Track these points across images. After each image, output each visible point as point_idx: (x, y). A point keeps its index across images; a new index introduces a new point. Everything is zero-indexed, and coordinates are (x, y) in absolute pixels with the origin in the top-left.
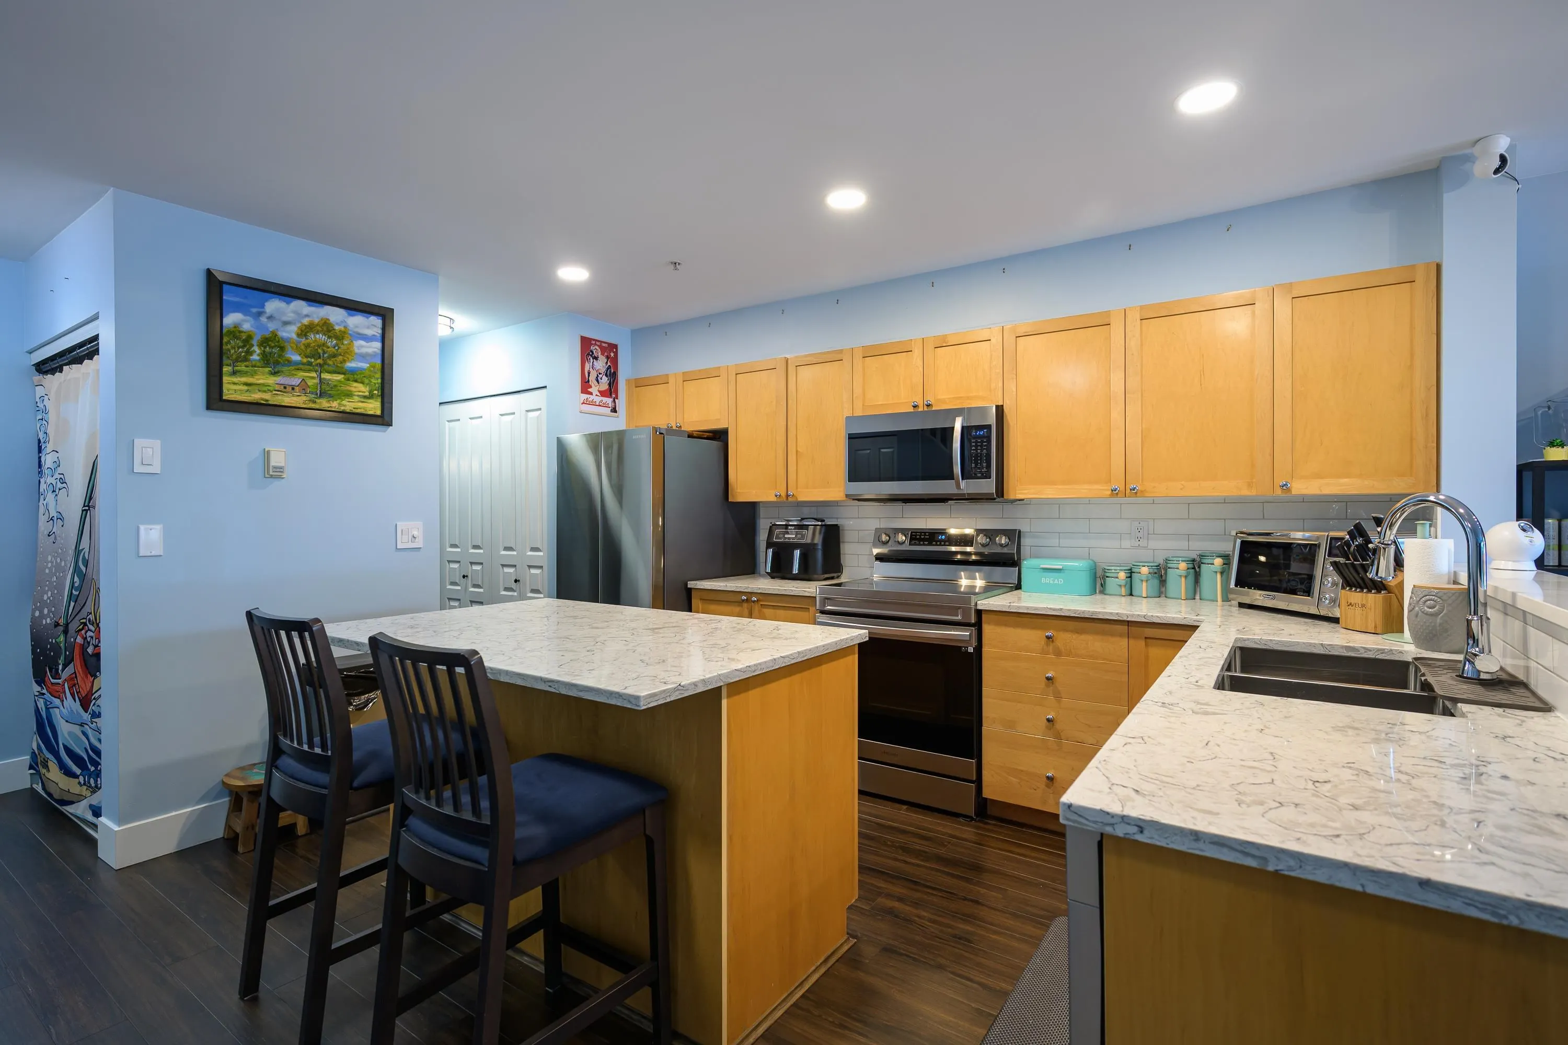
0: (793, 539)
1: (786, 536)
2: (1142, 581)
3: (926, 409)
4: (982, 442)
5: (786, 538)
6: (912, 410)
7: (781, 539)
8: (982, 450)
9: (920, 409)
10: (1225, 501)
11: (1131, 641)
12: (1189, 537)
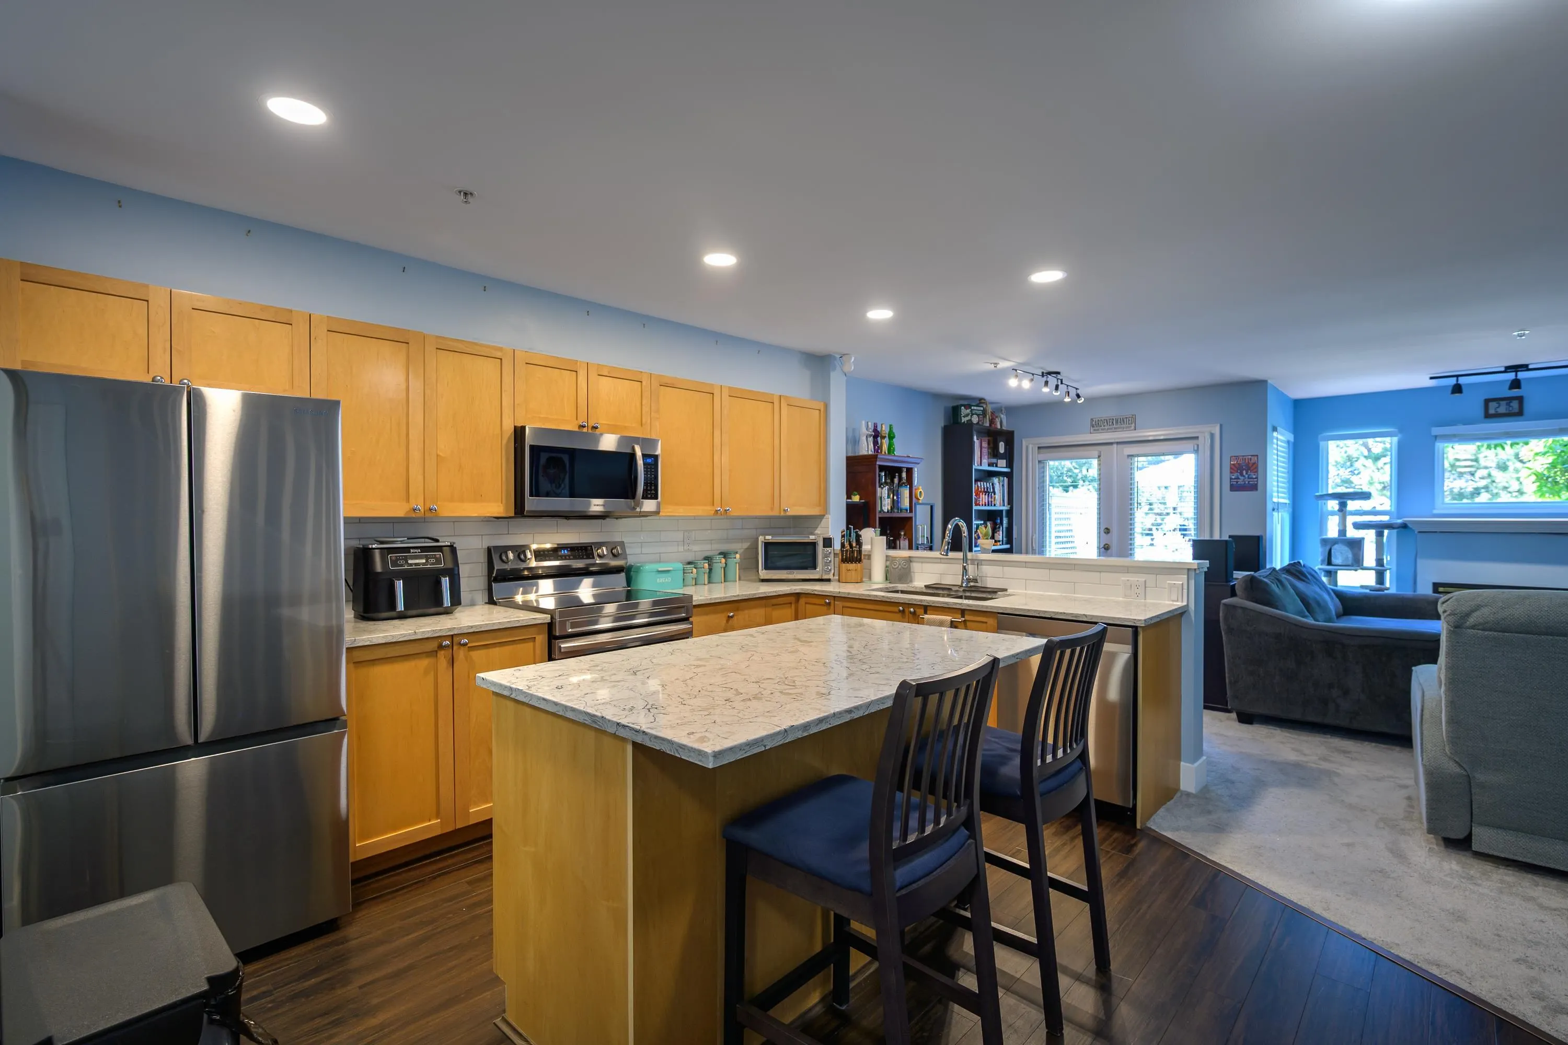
0: (423, 564)
1: (410, 562)
2: (705, 573)
3: (590, 431)
4: (651, 468)
5: (411, 565)
6: (576, 429)
7: (402, 565)
8: (651, 475)
9: (585, 430)
10: (756, 517)
11: (766, 609)
12: (711, 541)
